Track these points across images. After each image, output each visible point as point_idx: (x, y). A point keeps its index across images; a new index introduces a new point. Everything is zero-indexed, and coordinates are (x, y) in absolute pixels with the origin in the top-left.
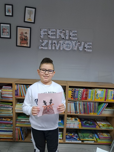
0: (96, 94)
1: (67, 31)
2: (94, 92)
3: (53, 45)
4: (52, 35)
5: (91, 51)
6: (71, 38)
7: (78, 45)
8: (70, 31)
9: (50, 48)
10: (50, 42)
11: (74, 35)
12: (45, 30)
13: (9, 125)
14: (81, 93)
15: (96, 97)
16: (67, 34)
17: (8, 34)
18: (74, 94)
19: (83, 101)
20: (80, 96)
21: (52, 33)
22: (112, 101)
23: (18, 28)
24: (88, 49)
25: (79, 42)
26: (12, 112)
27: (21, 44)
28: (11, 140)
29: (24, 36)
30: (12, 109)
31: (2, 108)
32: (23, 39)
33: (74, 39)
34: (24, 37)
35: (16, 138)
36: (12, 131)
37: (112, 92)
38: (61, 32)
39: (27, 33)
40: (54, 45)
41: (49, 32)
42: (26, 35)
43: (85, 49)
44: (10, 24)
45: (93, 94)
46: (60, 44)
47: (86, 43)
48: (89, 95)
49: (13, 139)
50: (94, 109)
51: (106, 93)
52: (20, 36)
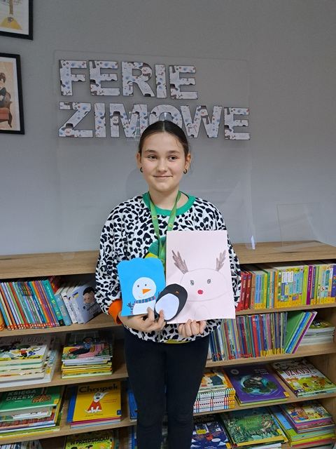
0: (279, 284)
2: (271, 280)
3: (112, 121)
4: (104, 84)
7: (202, 117)
9: (101, 133)
11: (184, 81)
15: (279, 297)
16: (161, 79)
22: (329, 302)
25: (204, 107)
37: (328, 272)
39: (7, 77)
42: (1, 87)
45: (268, 286)
47: (227, 108)
50: (274, 338)
51: (310, 277)
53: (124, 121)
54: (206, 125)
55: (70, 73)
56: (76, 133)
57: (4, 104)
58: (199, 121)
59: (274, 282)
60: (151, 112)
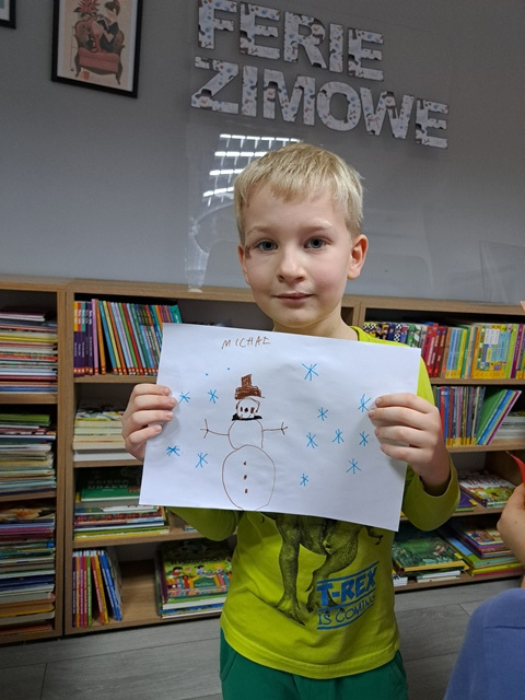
0: (481, 345)
1: (336, 31)
3: (266, 93)
4: (259, 39)
6: (352, 66)
7: (388, 107)
8: (351, 32)
9: (250, 110)
10: (250, 74)
11: (366, 53)
12: (221, 8)
13: (32, 547)
14: (418, 344)
15: (478, 363)
16: (337, 45)
21: (260, 30)
24: (432, 132)
25: (390, 94)
26: (55, 466)
27: (79, 70)
28: (47, 631)
29: (102, 22)
30: (54, 450)
33: (368, 73)
35: (74, 616)
36: (53, 575)
38: (306, 31)
40: (273, 97)
41: (244, 18)
42: (113, 21)
43: (419, 134)
45: (466, 347)
46: (303, 95)
47: (420, 101)
48: (451, 353)
49: (59, 623)
50: (465, 421)
51: (519, 339)
52: (76, 17)
53: (282, 96)
54: (391, 120)
55: (212, 16)
56: (215, 105)
57: (113, 47)
58: (383, 113)
59: (474, 342)
60: (319, 90)
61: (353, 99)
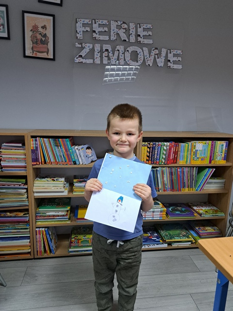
0: (194, 150)
1: (132, 25)
2: (190, 148)
3: (104, 55)
4: (100, 33)
5: (180, 67)
6: (139, 39)
7: (155, 54)
8: (138, 25)
9: (98, 61)
10: (97, 47)
11: (145, 33)
12: (85, 22)
13: (21, 226)
14: (166, 150)
15: (194, 158)
16: (132, 31)
17: (3, 28)
18: (152, 152)
19: (169, 167)
20: (164, 157)
21: (101, 29)
22: (222, 163)
23: (26, 15)
24: (175, 62)
25: (156, 49)
26: (28, 197)
27: (33, 52)
28: (28, 256)
29: (40, 34)
30: (27, 191)
31: (4, 191)
32: (39, 42)
33: (146, 41)
34: (39, 37)
35: (37, 251)
36: (29, 236)
37: (223, 145)
38: (119, 27)
39: (47, 27)
40: (107, 55)
41: (94, 25)
42: (44, 33)
43: (169, 64)
44: (6, 6)
45: (188, 151)
46: (119, 53)
47: (169, 50)
48: (181, 154)
49: (32, 253)
50: (189, 181)
51: (212, 147)
52: (31, 33)
53: (111, 55)
54: (157, 59)
55: (82, 26)
56: (84, 61)
57: (45, 43)
58: (153, 57)
59: (191, 149)
60: (125, 50)
61: (140, 53)
